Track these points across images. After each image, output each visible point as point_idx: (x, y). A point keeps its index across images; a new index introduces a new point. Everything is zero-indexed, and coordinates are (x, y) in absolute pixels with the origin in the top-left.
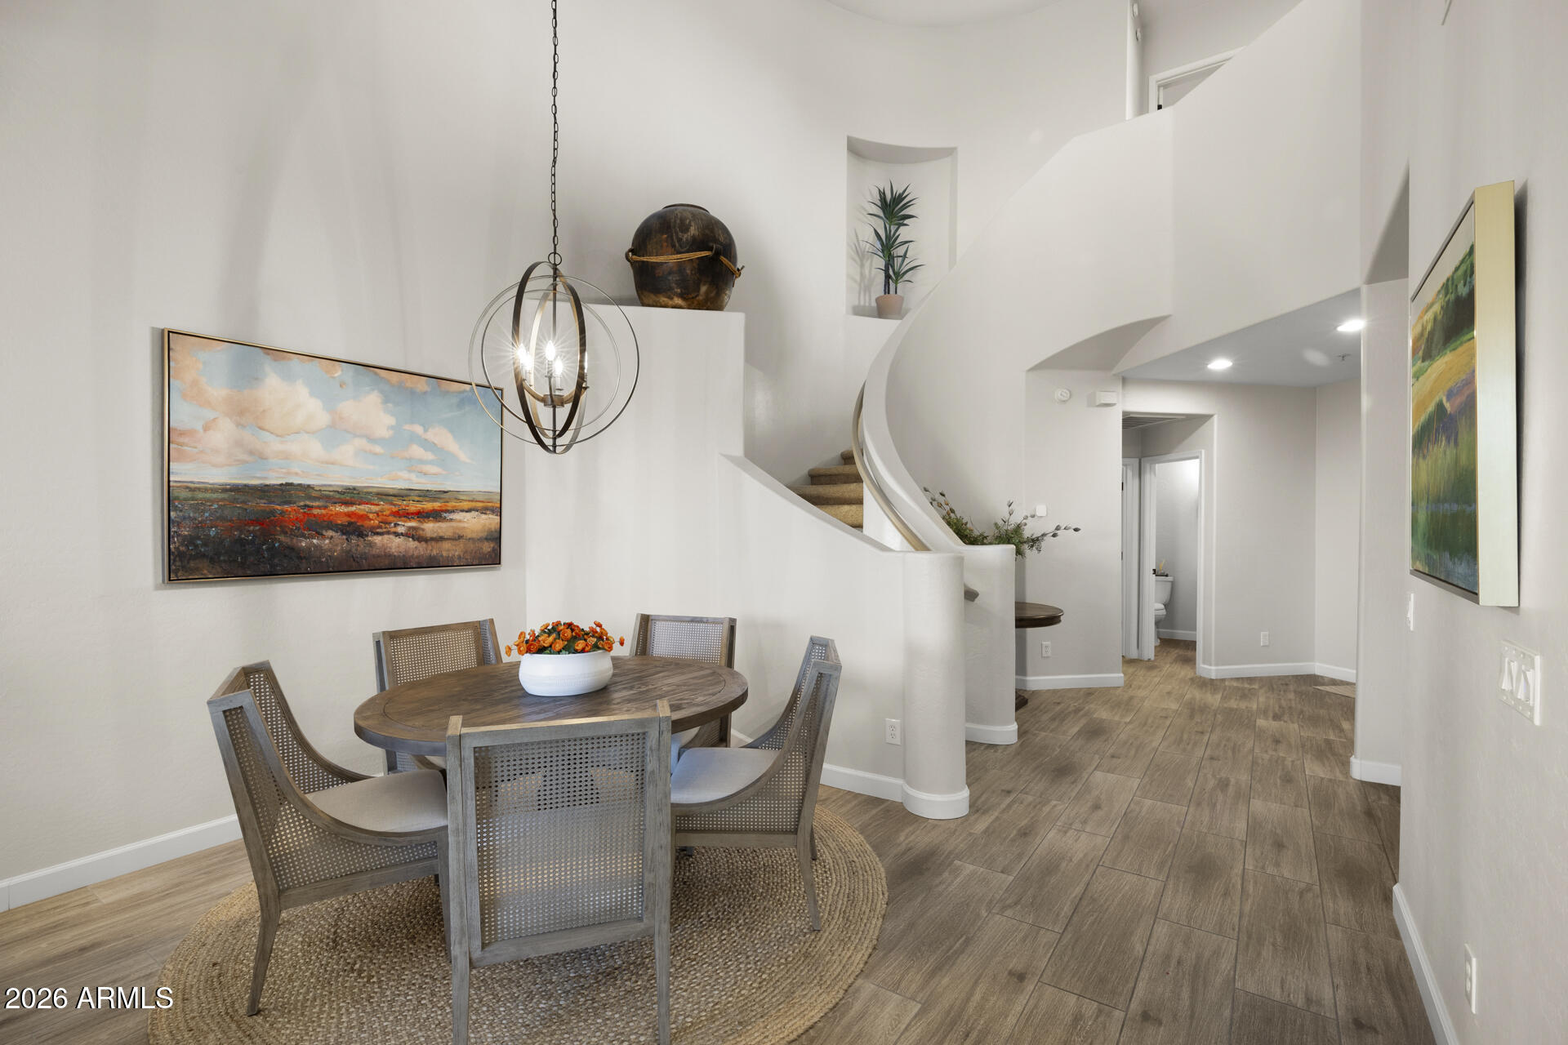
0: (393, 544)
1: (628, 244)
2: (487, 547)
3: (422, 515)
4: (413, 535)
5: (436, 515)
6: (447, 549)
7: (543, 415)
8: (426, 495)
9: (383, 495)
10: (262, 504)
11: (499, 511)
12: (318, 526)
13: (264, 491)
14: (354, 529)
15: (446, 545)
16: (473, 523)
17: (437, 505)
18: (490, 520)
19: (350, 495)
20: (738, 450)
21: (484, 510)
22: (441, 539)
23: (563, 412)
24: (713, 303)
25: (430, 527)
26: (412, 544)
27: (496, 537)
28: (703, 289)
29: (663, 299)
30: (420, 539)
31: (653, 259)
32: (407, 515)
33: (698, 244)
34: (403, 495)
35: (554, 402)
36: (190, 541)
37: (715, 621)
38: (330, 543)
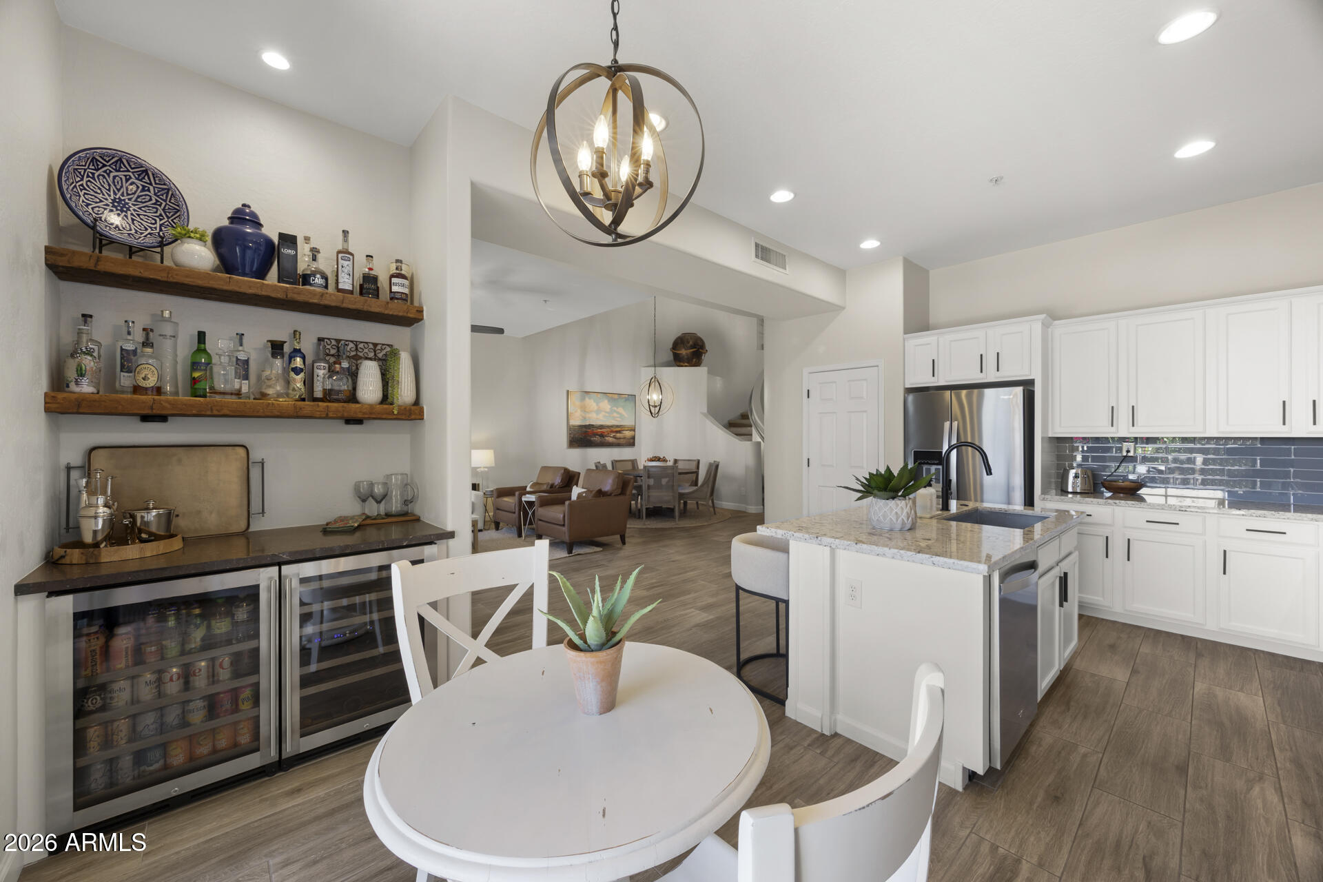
0: (610, 440)
1: (671, 346)
2: (632, 441)
3: (617, 432)
4: (614, 437)
5: (619, 432)
6: (622, 441)
7: (652, 409)
8: (617, 426)
9: (608, 427)
10: (584, 429)
11: (634, 430)
12: (595, 435)
13: (585, 426)
14: (602, 436)
15: (622, 440)
16: (628, 434)
17: (619, 429)
18: (631, 433)
19: (602, 427)
20: (705, 410)
21: (631, 430)
22: (620, 438)
23: (657, 409)
24: (698, 364)
25: (618, 435)
26: (614, 440)
27: (633, 438)
28: (694, 360)
29: (682, 364)
30: (616, 438)
31: (678, 352)
32: (612, 432)
33: (692, 347)
34: (612, 426)
35: (655, 406)
36: (573, 438)
37: (695, 460)
38: (597, 439)
